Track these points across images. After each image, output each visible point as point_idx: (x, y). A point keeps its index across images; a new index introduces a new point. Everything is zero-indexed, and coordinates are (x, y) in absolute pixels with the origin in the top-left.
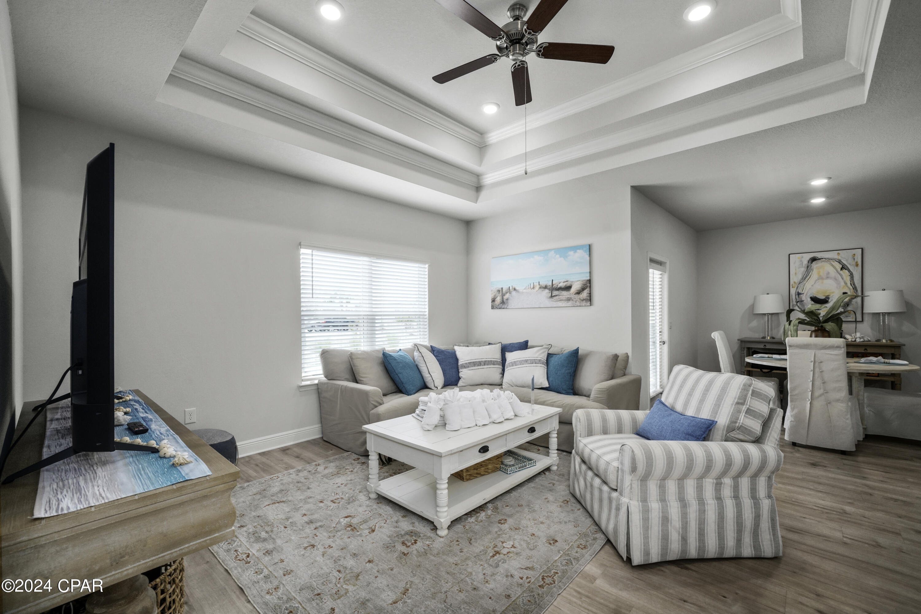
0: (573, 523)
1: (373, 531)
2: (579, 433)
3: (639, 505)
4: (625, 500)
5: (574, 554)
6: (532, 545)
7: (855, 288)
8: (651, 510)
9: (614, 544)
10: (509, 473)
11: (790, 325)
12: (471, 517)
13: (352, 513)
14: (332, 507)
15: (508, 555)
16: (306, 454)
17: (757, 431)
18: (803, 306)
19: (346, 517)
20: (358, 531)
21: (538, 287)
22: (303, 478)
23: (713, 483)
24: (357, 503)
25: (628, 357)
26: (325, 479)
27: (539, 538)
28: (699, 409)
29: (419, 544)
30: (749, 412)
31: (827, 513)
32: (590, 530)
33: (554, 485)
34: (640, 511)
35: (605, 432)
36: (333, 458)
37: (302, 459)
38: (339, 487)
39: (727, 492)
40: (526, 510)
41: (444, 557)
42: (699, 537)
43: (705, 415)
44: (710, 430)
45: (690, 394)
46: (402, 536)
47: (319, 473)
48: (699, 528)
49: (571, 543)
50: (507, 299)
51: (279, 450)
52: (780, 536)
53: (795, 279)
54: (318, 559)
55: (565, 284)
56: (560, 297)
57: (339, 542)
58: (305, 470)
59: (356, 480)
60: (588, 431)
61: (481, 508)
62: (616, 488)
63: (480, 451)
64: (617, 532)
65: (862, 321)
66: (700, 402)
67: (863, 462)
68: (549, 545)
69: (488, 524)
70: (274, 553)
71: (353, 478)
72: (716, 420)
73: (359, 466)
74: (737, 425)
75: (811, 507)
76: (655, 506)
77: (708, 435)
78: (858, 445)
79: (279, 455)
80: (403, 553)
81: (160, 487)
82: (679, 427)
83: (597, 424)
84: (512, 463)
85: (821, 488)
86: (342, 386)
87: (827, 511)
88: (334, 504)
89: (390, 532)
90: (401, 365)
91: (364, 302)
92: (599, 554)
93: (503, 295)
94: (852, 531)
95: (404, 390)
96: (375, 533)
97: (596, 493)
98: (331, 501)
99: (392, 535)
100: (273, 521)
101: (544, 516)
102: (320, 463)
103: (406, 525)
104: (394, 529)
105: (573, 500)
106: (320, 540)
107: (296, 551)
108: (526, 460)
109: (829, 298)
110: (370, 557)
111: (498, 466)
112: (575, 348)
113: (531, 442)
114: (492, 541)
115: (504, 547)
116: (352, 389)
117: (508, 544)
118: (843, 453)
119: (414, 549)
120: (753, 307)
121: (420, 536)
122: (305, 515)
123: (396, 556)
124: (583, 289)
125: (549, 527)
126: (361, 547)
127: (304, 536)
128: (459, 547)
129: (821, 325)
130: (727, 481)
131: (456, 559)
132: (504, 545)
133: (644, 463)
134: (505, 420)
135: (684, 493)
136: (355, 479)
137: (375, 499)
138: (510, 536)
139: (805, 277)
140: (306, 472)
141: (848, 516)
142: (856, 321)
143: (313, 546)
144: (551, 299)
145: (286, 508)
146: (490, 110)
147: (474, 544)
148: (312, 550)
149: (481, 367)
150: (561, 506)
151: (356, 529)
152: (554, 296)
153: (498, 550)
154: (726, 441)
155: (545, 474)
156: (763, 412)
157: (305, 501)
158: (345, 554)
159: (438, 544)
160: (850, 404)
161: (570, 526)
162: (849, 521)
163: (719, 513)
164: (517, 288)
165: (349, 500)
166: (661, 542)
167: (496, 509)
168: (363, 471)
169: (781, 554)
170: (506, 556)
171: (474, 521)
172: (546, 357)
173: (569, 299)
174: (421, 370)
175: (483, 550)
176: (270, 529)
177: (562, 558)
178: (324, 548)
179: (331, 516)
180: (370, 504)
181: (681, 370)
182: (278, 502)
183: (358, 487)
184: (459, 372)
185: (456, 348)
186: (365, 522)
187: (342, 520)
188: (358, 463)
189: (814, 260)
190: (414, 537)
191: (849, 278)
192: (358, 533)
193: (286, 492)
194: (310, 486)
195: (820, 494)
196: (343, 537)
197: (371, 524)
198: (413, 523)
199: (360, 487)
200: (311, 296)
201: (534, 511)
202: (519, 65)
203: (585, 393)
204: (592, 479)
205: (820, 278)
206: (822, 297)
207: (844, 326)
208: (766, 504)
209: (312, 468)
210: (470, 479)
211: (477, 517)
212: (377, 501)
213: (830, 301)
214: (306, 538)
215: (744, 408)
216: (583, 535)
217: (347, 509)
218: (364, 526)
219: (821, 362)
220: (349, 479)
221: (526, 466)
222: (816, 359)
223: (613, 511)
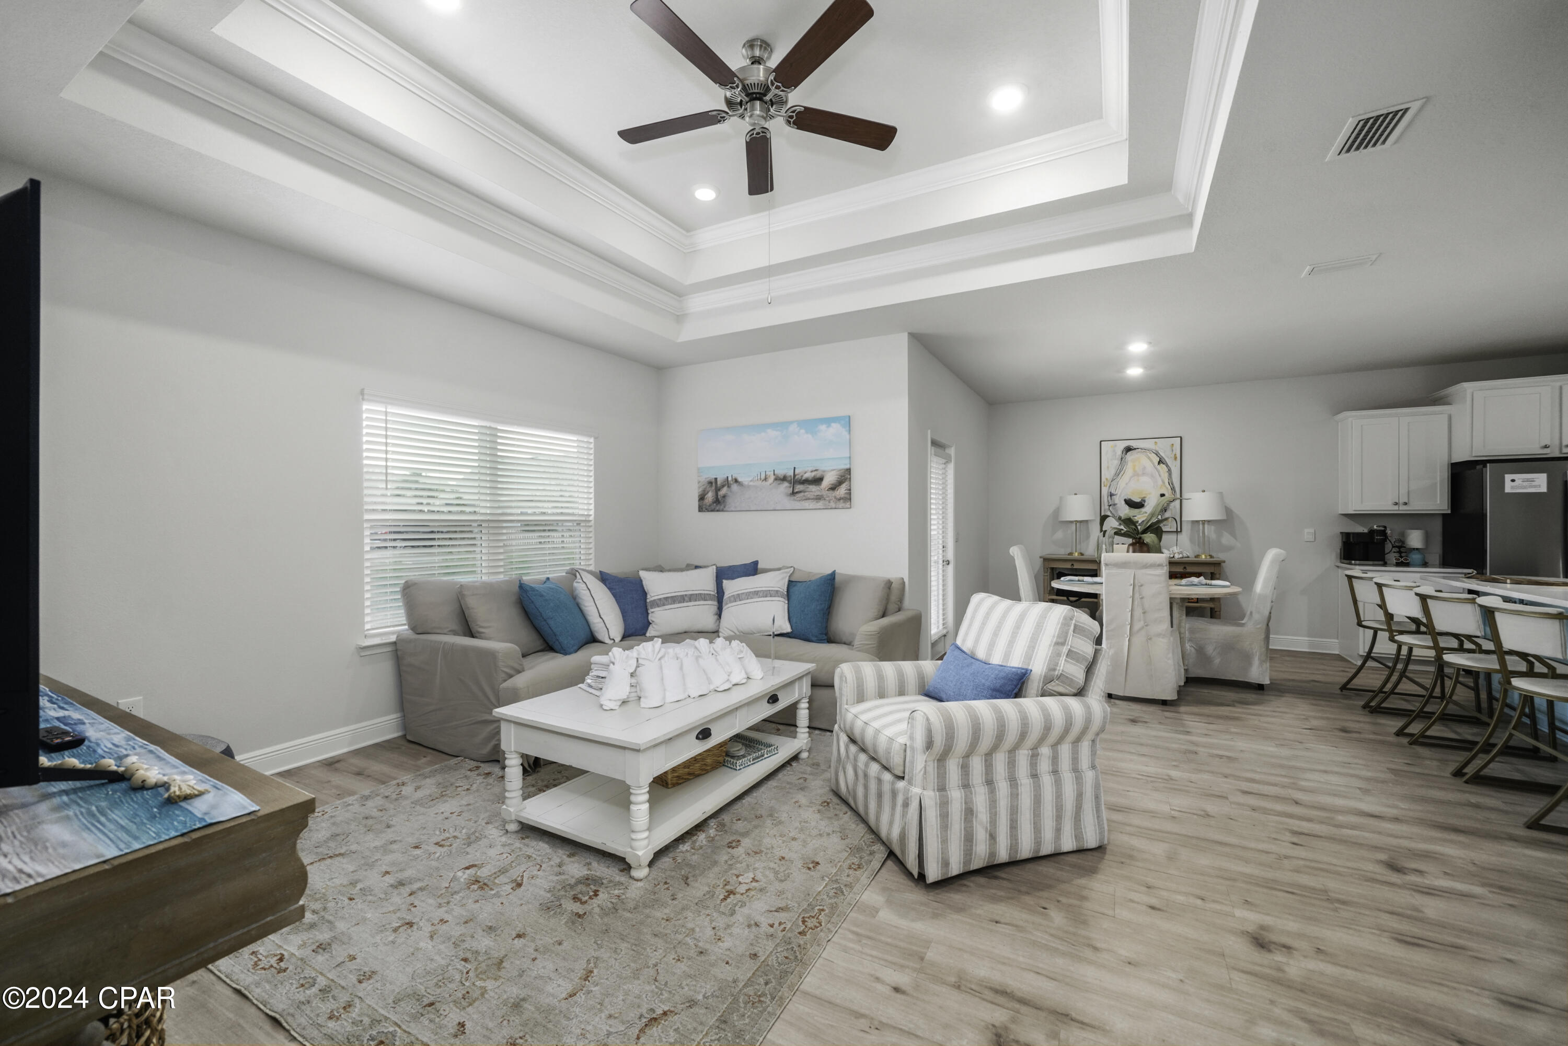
0: (839, 834)
1: (519, 885)
2: (844, 699)
3: (936, 795)
4: (916, 790)
5: (845, 879)
6: (782, 874)
7: (1173, 489)
8: (951, 801)
9: (900, 856)
10: (738, 768)
11: (1104, 536)
12: (684, 843)
13: (477, 860)
14: (438, 855)
15: (748, 894)
16: (376, 767)
17: (1080, 679)
18: (1117, 511)
19: (467, 868)
20: (492, 889)
21: (772, 478)
22: (375, 810)
23: (1029, 754)
24: (484, 842)
25: (904, 583)
26: (418, 808)
27: (792, 862)
28: (1007, 655)
29: (603, 896)
30: (1070, 654)
31: (1152, 782)
32: (864, 841)
33: (805, 780)
34: (936, 804)
35: (882, 695)
36: (429, 769)
37: (369, 776)
38: (447, 818)
39: (1044, 766)
40: (769, 822)
41: (647, 911)
42: (1011, 832)
43: (1016, 662)
44: (1023, 683)
45: (996, 634)
46: (572, 887)
47: (406, 798)
48: (1012, 820)
49: (840, 864)
50: (724, 497)
51: (318, 764)
52: (1105, 819)
53: (1107, 474)
54: (422, 944)
55: (813, 474)
56: (806, 494)
57: (458, 911)
58: (377, 795)
59: (478, 805)
60: (858, 695)
61: (700, 827)
62: (903, 775)
63: (697, 738)
64: (905, 839)
65: (1181, 531)
66: (1008, 645)
67: (1186, 713)
68: (808, 871)
69: (712, 851)
70: (334, 946)
71: (472, 802)
72: (1030, 668)
73: (480, 779)
74: (1056, 673)
75: (1133, 776)
76: (956, 795)
77: (1020, 690)
78: (1180, 691)
79: (322, 774)
80: (577, 914)
81: (156, 841)
82: (983, 681)
83: (871, 683)
84: (742, 753)
85: (1144, 750)
86: (445, 643)
87: (1152, 779)
88: (441, 849)
89: (550, 884)
90: (552, 605)
91: (483, 497)
92: (879, 874)
93: (717, 490)
94: (1180, 802)
95: (556, 647)
96: (523, 887)
97: (873, 786)
98: (436, 844)
99: (554, 888)
100: (324, 891)
101: (796, 828)
102: (406, 781)
103: (576, 868)
104: (557, 878)
105: (836, 800)
106: (423, 913)
107: (378, 938)
108: (762, 747)
109: (1144, 501)
110: (519, 928)
111: (721, 759)
112: (830, 572)
113: (769, 719)
114: (721, 875)
115: (740, 883)
116: (465, 650)
117: (747, 877)
118: (1164, 703)
119: (595, 905)
120: (1057, 512)
121: (602, 884)
122: (387, 873)
123: (565, 921)
124: (839, 483)
125: (805, 844)
126: (501, 914)
127: (391, 909)
128: (669, 893)
129: (1139, 535)
130: (1045, 751)
131: (667, 911)
132: (740, 879)
133: (942, 735)
134: (734, 685)
135: (993, 774)
136: (476, 802)
137: (516, 832)
138: (748, 866)
139: (1119, 473)
140: (379, 798)
141: (1174, 782)
142: (1177, 532)
143: (410, 924)
144: (793, 498)
145: (347, 865)
146: (705, 194)
147: (692, 884)
148: (409, 931)
149: (685, 604)
150: (819, 811)
151: (488, 886)
152: (797, 492)
153: (732, 888)
154: (1042, 696)
155: (791, 765)
156: (1086, 653)
157: (385, 849)
158: (473, 930)
159: (635, 891)
160: (1172, 639)
161: (835, 839)
162: (1175, 789)
163: (1035, 796)
164: (740, 480)
165: (469, 838)
166: (964, 845)
167: (722, 826)
168: (489, 787)
169: (1106, 842)
170: (745, 896)
171: (689, 848)
172: (786, 586)
173: (819, 498)
174: (585, 612)
175: (708, 892)
176: (321, 906)
177: (829, 887)
178: (432, 925)
179: (437, 869)
180: (509, 842)
181: (982, 600)
182: (331, 857)
183: (482, 816)
184: (648, 614)
185: (643, 574)
186: (503, 873)
187: (460, 874)
188: (478, 775)
189: (1128, 449)
190: (592, 886)
191: (1166, 475)
192: (493, 892)
193: (343, 837)
194: (391, 823)
195: (1143, 759)
196: (464, 901)
197: (515, 873)
198: (589, 864)
199: (487, 814)
200: (384, 486)
201: (781, 823)
202: (758, 133)
203: (844, 639)
204: (867, 765)
205: (1136, 474)
206: (1138, 500)
207: (1164, 537)
208: (1089, 776)
209: (391, 790)
210: (678, 784)
211: (694, 842)
212: (520, 835)
213: (1146, 504)
214: (394, 912)
215: (1065, 650)
216: (855, 851)
217: (467, 853)
218: (503, 879)
219: (1142, 586)
220: (464, 803)
221: (763, 756)
222: (1136, 582)
223: (899, 808)
